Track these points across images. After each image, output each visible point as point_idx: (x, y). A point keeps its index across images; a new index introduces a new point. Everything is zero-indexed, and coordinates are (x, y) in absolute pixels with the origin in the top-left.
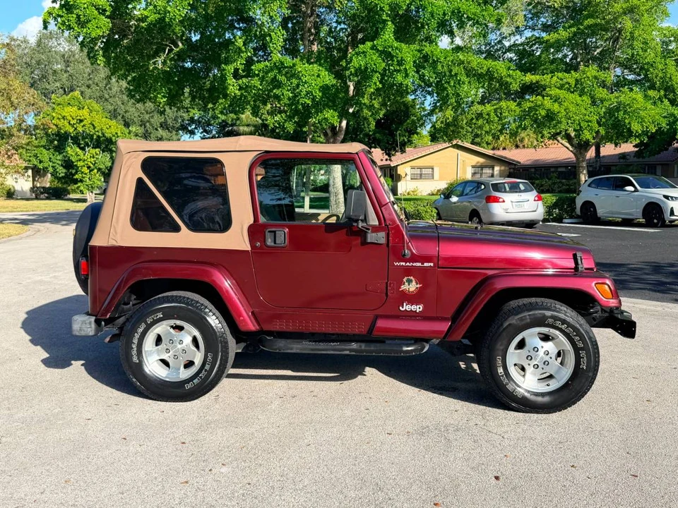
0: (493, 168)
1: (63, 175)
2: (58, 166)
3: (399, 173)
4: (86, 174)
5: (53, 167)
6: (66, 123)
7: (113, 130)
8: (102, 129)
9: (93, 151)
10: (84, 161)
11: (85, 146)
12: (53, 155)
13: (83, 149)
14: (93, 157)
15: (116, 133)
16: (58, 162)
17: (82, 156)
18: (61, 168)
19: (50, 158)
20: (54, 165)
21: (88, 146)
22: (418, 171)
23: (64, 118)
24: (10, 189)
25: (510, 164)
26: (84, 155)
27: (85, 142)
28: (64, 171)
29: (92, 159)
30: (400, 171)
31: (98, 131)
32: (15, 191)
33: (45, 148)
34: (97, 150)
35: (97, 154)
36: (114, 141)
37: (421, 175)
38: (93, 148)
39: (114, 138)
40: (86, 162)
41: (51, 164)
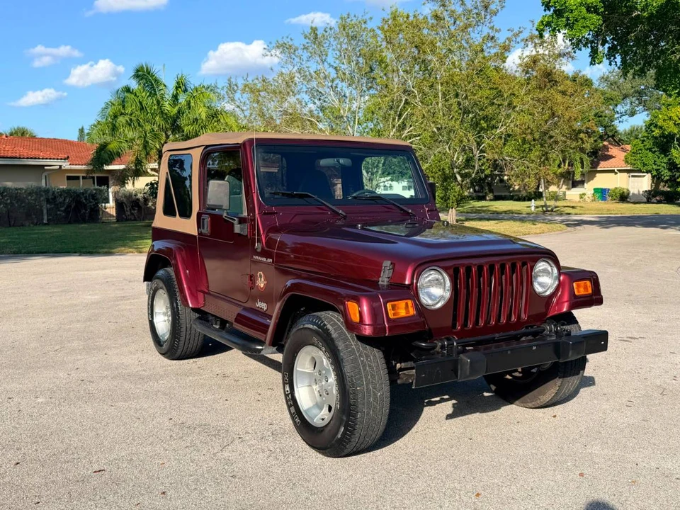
1: (668, 178)
2: (663, 169)
5: (657, 170)
6: (671, 123)
12: (659, 158)
16: (663, 164)
18: (666, 171)
19: (655, 161)
20: (658, 168)
23: (670, 118)
24: (623, 192)
28: (669, 174)
32: (629, 195)
33: (651, 151)
41: (655, 167)
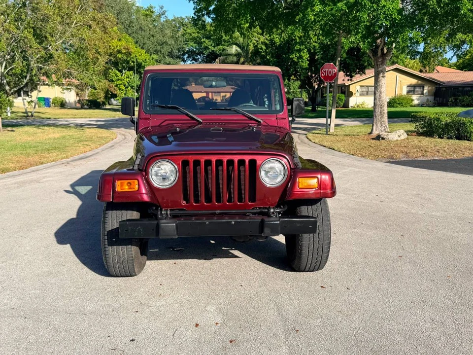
0: (423, 87)
3: (351, 90)
4: (123, 90)
7: (143, 57)
8: (136, 56)
9: (128, 73)
10: (122, 80)
11: (122, 69)
13: (120, 71)
14: (128, 78)
15: (145, 60)
17: (120, 76)
21: (125, 69)
22: (365, 89)
24: (62, 101)
25: (436, 84)
26: (122, 75)
27: (123, 66)
29: (128, 79)
30: (352, 89)
31: (133, 58)
32: (66, 102)
34: (131, 72)
35: (131, 75)
36: (143, 65)
37: (367, 92)
38: (128, 71)
39: (143, 63)
40: (123, 81)
